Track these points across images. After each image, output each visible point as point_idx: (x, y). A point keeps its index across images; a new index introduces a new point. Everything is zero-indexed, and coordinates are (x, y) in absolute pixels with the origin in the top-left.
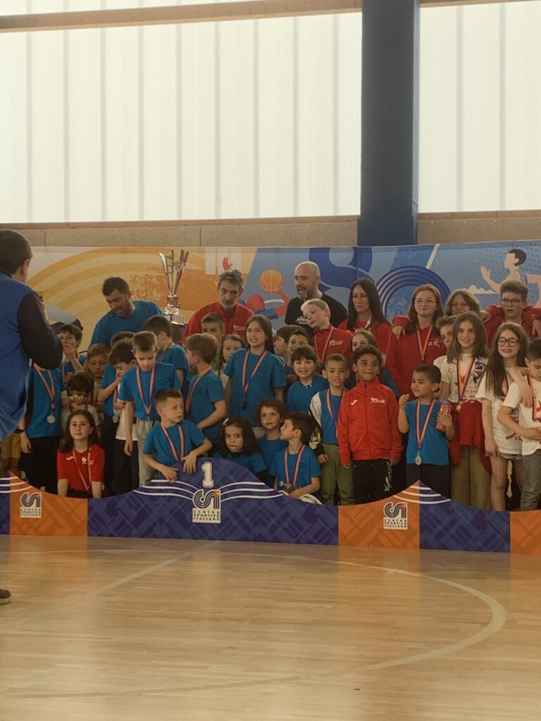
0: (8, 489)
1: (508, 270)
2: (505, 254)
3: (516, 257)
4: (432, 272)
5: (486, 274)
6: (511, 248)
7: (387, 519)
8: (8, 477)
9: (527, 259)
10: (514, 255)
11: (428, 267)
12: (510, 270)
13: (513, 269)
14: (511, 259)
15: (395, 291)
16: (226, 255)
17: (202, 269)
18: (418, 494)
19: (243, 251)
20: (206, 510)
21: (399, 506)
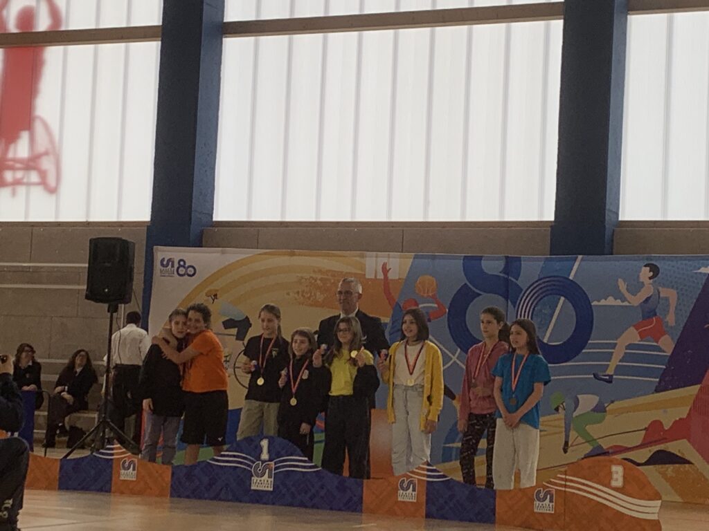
0: (112, 455)
1: (643, 282)
2: (641, 268)
3: (650, 271)
4: (574, 282)
5: (622, 286)
6: (646, 262)
7: (401, 492)
8: (113, 445)
9: (660, 275)
10: (648, 268)
11: (571, 278)
12: (645, 283)
13: (647, 282)
14: (645, 273)
15: (540, 300)
16: (385, 260)
17: (363, 273)
18: (426, 473)
19: (401, 258)
20: (263, 478)
21: (411, 482)
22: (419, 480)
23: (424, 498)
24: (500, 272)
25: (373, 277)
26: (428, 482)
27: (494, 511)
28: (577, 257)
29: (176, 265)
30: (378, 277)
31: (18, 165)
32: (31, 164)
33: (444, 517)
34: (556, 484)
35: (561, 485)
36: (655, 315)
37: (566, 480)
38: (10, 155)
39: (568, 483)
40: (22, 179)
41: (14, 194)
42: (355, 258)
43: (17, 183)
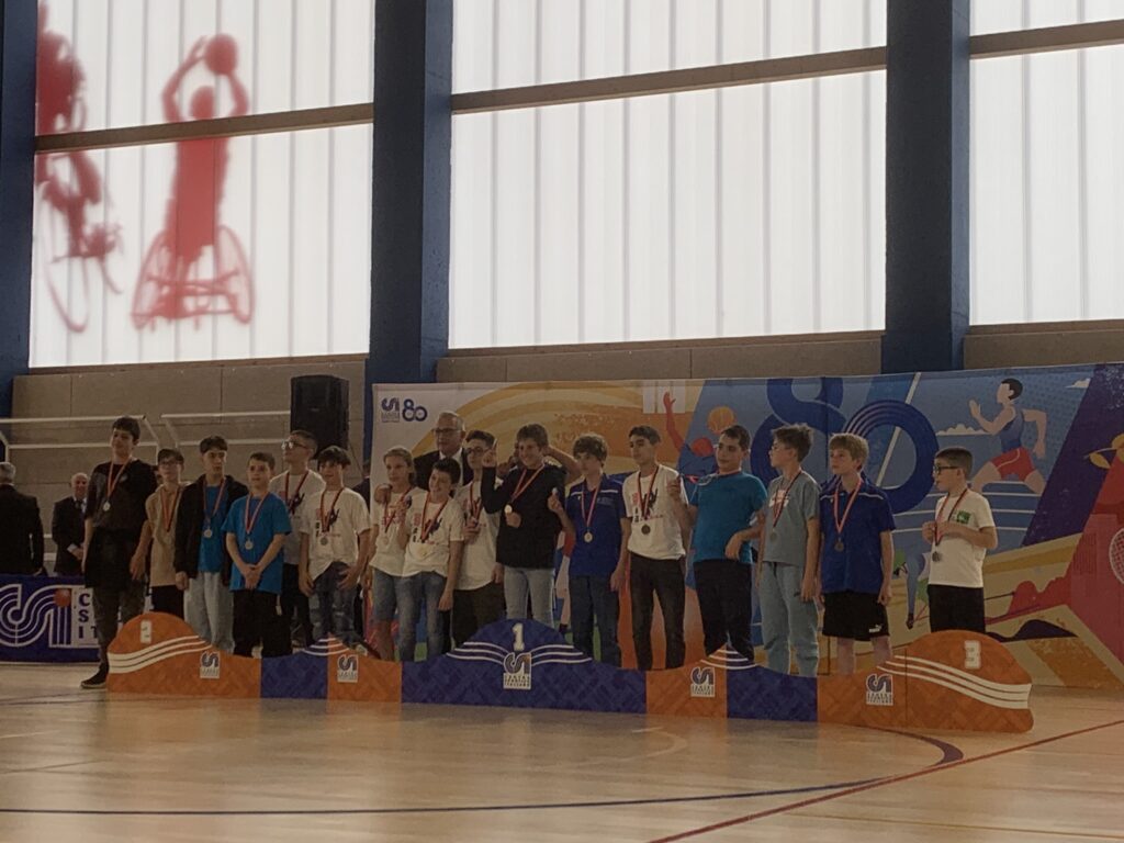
0: (327, 651)
1: (1002, 405)
2: (998, 385)
3: (1010, 389)
4: (913, 408)
5: (975, 410)
6: (1005, 378)
7: (694, 685)
8: (327, 638)
9: (1023, 393)
10: (1008, 385)
11: (908, 401)
12: (1004, 405)
13: (1008, 403)
14: (1004, 391)
16: (668, 389)
17: (639, 407)
18: (725, 659)
19: (687, 385)
20: (517, 675)
21: (706, 672)
22: (716, 668)
23: (724, 692)
25: (653, 412)
26: (728, 670)
27: (814, 705)
28: (915, 375)
29: (402, 408)
31: (201, 290)
32: (217, 287)
33: (751, 716)
34: (894, 668)
35: (900, 669)
36: (1020, 445)
37: (907, 662)
38: (191, 277)
39: (909, 666)
40: (207, 306)
41: (197, 326)
42: (629, 389)
43: (201, 312)
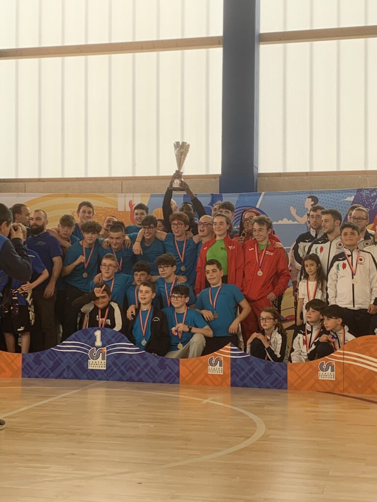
1: (307, 209)
2: (305, 199)
3: (312, 201)
5: (293, 211)
6: (309, 195)
7: (210, 367)
9: (319, 202)
10: (311, 199)
13: (310, 208)
14: (309, 202)
16: (131, 198)
17: (116, 207)
18: (230, 352)
19: (142, 196)
20: (97, 361)
21: (217, 360)
22: (224, 357)
23: (229, 372)
24: (209, 205)
25: (123, 210)
26: (231, 358)
27: (285, 379)
28: (261, 193)
30: (127, 210)
33: (245, 386)
34: (336, 358)
35: (340, 359)
37: (344, 354)
39: (345, 357)
42: (110, 198)
